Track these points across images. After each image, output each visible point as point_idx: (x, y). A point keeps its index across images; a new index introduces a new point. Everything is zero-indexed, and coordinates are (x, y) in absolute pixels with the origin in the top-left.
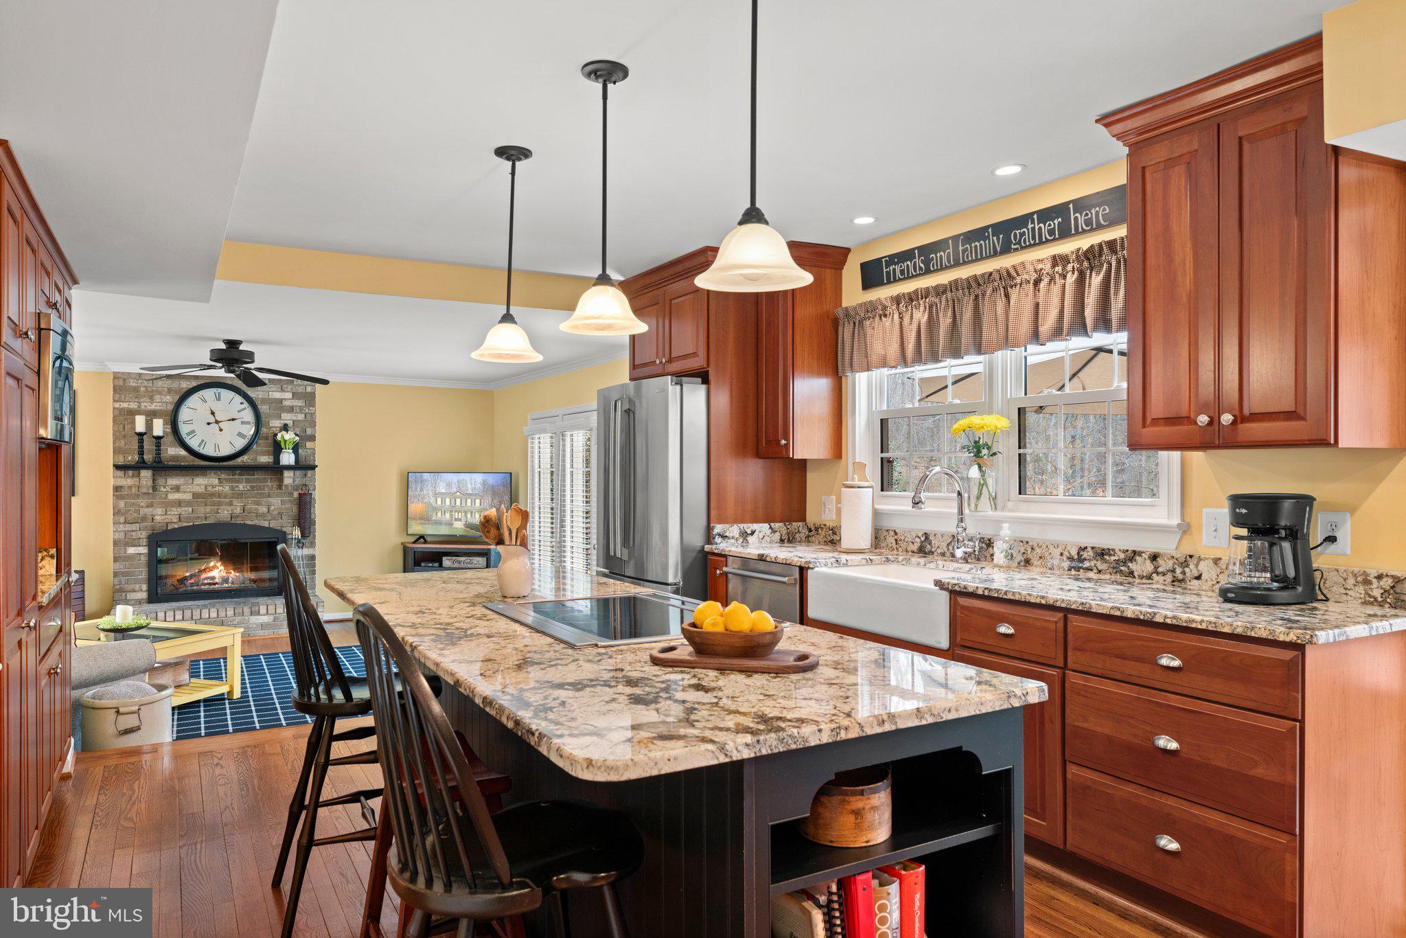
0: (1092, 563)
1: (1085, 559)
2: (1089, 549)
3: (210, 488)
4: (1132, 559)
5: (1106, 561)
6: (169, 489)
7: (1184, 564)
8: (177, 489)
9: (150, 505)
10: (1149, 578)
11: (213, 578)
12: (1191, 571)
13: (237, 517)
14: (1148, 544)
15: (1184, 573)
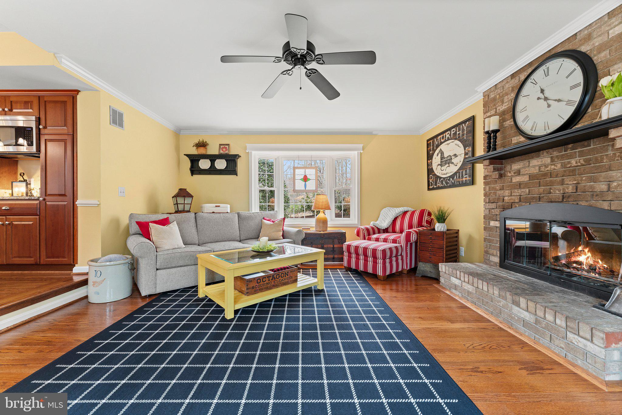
3: (543, 169)
6: (513, 174)
8: (518, 173)
9: (502, 189)
11: (580, 263)
13: (569, 197)
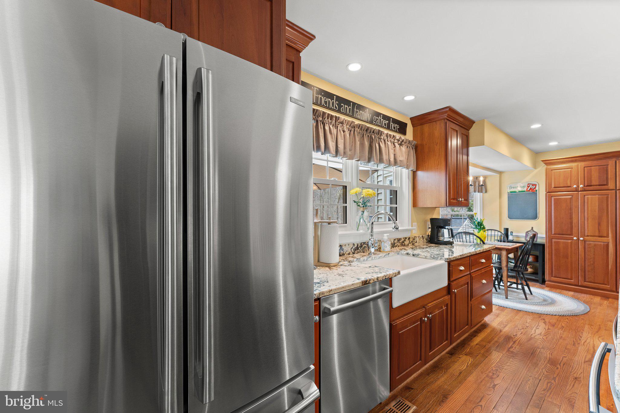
0: (397, 244)
1: (395, 243)
2: (396, 239)
4: (405, 240)
5: (400, 242)
7: (414, 239)
10: (408, 245)
12: (415, 241)
14: (407, 235)
15: (414, 242)
